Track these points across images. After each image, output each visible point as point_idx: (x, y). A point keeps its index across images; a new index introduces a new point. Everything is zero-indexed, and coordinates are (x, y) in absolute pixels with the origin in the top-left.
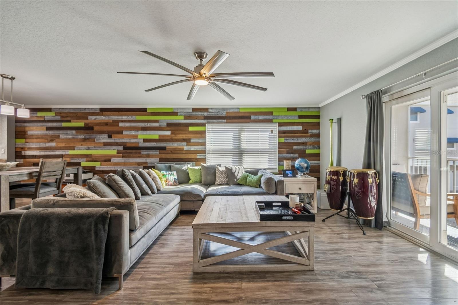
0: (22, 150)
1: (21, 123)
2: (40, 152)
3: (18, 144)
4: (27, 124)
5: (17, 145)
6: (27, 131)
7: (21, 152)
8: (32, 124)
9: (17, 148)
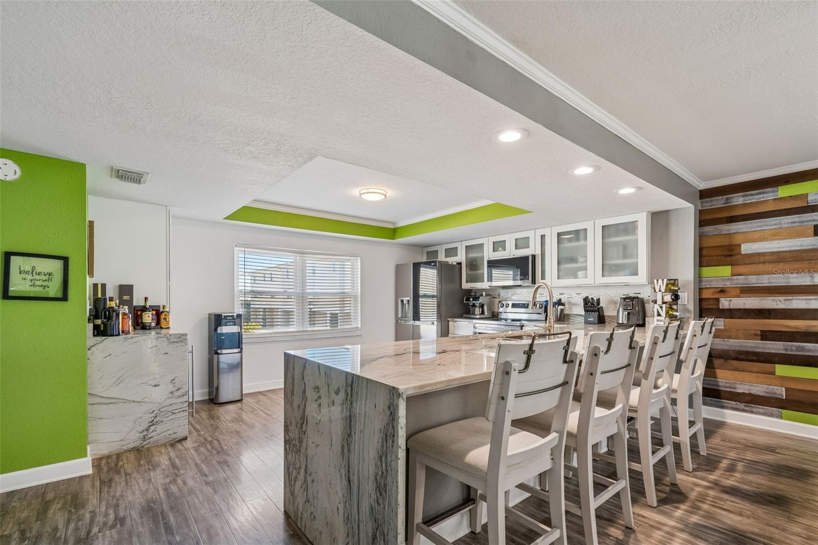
0: (722, 295)
1: (721, 227)
2: (786, 300)
3: (707, 281)
4: (741, 226)
5: (704, 283)
6: (739, 246)
7: (718, 300)
8: (756, 225)
9: (704, 291)
